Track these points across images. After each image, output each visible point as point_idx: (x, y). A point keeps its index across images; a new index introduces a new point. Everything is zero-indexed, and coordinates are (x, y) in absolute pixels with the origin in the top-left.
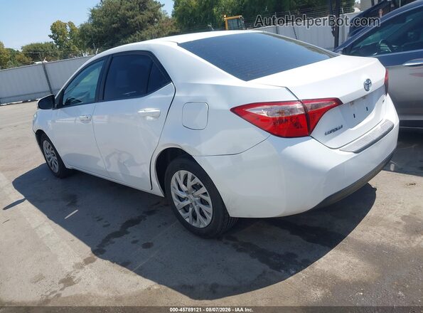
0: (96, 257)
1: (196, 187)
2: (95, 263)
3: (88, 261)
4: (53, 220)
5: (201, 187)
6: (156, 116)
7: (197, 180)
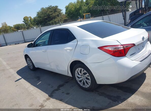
0: (50, 98)
1: (85, 74)
2: (50, 100)
3: (48, 99)
4: (33, 85)
5: (86, 73)
6: (71, 50)
7: (85, 71)
